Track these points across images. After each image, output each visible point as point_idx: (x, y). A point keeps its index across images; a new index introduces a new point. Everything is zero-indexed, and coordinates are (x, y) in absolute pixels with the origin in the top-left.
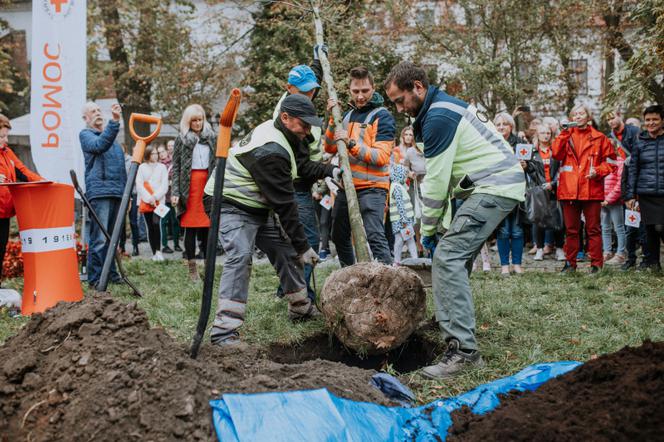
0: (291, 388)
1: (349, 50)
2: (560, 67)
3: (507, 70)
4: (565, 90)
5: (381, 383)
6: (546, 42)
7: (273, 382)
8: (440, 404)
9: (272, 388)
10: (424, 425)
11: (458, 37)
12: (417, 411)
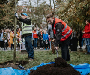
0: (6, 67)
1: (12, 14)
2: (46, 20)
3: (38, 20)
4: (46, 24)
5: (19, 67)
6: (44, 16)
7: (3, 67)
8: (28, 69)
9: (3, 68)
10: (26, 72)
11: (30, 14)
12: (25, 70)
